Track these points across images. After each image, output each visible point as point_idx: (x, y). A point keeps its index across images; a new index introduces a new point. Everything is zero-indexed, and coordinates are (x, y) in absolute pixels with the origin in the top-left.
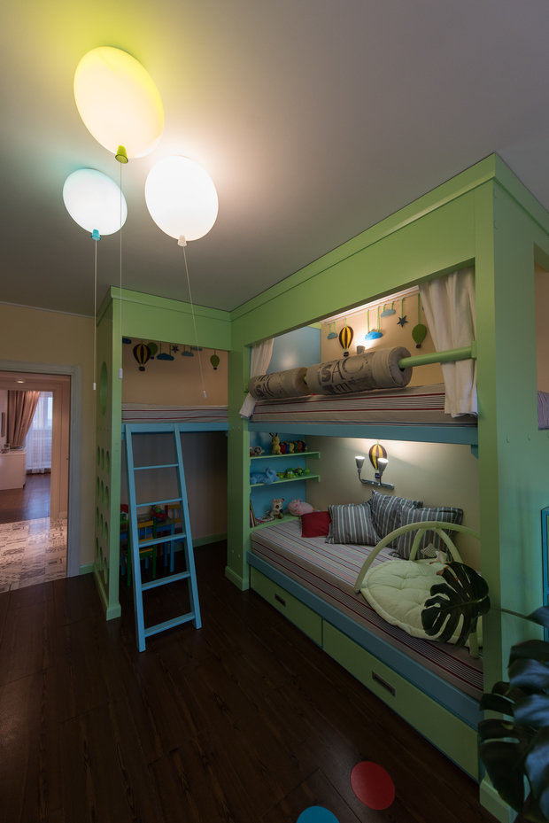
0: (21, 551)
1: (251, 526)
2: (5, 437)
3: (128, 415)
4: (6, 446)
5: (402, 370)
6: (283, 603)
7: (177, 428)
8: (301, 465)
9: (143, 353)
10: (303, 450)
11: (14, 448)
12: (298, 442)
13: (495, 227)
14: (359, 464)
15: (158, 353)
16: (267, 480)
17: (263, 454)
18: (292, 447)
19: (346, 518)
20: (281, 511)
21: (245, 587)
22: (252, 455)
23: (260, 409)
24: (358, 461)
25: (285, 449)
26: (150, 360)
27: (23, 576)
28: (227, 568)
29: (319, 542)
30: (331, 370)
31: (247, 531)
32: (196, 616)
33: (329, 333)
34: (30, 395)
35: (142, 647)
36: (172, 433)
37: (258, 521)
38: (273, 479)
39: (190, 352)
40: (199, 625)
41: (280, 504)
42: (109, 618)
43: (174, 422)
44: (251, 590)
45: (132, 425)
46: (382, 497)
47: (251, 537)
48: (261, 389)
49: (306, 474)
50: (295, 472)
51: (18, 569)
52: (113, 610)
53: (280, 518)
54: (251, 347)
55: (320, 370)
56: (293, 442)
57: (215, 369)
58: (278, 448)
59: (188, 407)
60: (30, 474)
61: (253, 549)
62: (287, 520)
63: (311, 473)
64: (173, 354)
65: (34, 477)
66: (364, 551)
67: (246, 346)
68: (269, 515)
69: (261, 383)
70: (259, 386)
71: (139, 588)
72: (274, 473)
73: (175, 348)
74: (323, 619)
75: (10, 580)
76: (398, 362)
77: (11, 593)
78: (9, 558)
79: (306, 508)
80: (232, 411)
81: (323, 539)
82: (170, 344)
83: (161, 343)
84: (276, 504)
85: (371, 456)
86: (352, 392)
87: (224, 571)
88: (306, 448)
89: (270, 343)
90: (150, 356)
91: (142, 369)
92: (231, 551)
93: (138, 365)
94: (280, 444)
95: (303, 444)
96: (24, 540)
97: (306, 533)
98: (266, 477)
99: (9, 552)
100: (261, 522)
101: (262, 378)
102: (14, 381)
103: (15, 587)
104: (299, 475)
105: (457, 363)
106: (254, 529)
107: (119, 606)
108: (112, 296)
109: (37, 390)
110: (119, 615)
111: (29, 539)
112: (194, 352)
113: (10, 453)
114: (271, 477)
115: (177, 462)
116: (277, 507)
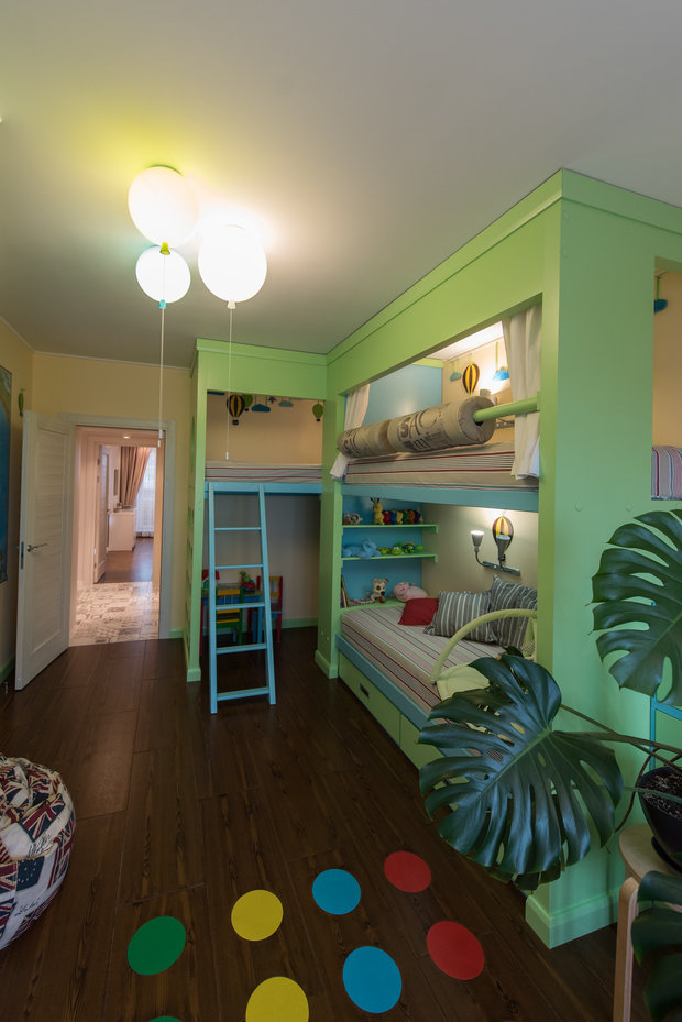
0: (122, 609)
1: (342, 606)
2: (118, 496)
3: (211, 472)
4: (118, 505)
5: (479, 424)
6: (366, 693)
7: (261, 488)
8: (412, 540)
9: (238, 406)
10: (416, 521)
11: (126, 508)
12: (409, 511)
13: (562, 254)
14: (477, 541)
15: (252, 405)
16: (363, 555)
17: (361, 523)
18: (400, 517)
19: (454, 607)
20: (383, 593)
21: (332, 674)
22: (345, 522)
23: (352, 469)
24: (474, 538)
25: (390, 518)
26: (244, 412)
27: (123, 632)
28: (317, 652)
29: (416, 632)
30: (409, 424)
31: (337, 612)
32: (271, 690)
33: (451, 373)
34: (142, 450)
35: (214, 710)
36: (257, 494)
37: (352, 600)
38: (371, 552)
39: (287, 403)
40: (273, 701)
41: (382, 585)
42: (189, 680)
43: (258, 482)
44: (339, 679)
45: (216, 484)
46: (503, 585)
47: (341, 617)
48: (348, 445)
49: (416, 551)
50: (405, 548)
51: (118, 626)
52: (193, 672)
53: (382, 602)
54: (346, 395)
55: (400, 424)
56: (403, 511)
57: (318, 420)
58: (380, 516)
59: (274, 466)
60: (140, 537)
61: (343, 633)
62: (389, 605)
63: (425, 551)
64: (269, 404)
65: (144, 540)
66: (470, 648)
67: (340, 395)
68: (369, 598)
69: (348, 439)
70: (346, 442)
71: (214, 651)
72: (374, 546)
73: (272, 399)
74: (402, 713)
75: (110, 634)
76: (472, 414)
77: (110, 645)
78: (112, 615)
79: (416, 593)
80: (322, 472)
81: (422, 628)
82: (266, 396)
83: (256, 395)
84: (377, 584)
85: (494, 532)
86: (432, 450)
87: (313, 655)
88: (421, 519)
89: (364, 390)
90: (244, 408)
91: (236, 423)
92: (321, 633)
93: (229, 418)
94: (383, 512)
95: (416, 515)
96: (126, 600)
97: (405, 621)
98: (363, 550)
99: (112, 610)
100: (357, 604)
101: (350, 432)
102: (121, 436)
103: (114, 640)
104: (409, 552)
105: (529, 416)
106: (346, 609)
107: (199, 670)
108: (198, 348)
109: (148, 446)
110: (199, 679)
111: (131, 600)
112: (293, 402)
113: (121, 513)
114: (368, 550)
115: (260, 525)
116: (379, 588)
